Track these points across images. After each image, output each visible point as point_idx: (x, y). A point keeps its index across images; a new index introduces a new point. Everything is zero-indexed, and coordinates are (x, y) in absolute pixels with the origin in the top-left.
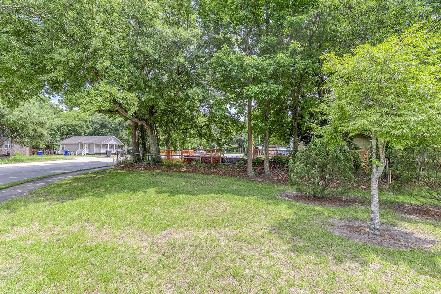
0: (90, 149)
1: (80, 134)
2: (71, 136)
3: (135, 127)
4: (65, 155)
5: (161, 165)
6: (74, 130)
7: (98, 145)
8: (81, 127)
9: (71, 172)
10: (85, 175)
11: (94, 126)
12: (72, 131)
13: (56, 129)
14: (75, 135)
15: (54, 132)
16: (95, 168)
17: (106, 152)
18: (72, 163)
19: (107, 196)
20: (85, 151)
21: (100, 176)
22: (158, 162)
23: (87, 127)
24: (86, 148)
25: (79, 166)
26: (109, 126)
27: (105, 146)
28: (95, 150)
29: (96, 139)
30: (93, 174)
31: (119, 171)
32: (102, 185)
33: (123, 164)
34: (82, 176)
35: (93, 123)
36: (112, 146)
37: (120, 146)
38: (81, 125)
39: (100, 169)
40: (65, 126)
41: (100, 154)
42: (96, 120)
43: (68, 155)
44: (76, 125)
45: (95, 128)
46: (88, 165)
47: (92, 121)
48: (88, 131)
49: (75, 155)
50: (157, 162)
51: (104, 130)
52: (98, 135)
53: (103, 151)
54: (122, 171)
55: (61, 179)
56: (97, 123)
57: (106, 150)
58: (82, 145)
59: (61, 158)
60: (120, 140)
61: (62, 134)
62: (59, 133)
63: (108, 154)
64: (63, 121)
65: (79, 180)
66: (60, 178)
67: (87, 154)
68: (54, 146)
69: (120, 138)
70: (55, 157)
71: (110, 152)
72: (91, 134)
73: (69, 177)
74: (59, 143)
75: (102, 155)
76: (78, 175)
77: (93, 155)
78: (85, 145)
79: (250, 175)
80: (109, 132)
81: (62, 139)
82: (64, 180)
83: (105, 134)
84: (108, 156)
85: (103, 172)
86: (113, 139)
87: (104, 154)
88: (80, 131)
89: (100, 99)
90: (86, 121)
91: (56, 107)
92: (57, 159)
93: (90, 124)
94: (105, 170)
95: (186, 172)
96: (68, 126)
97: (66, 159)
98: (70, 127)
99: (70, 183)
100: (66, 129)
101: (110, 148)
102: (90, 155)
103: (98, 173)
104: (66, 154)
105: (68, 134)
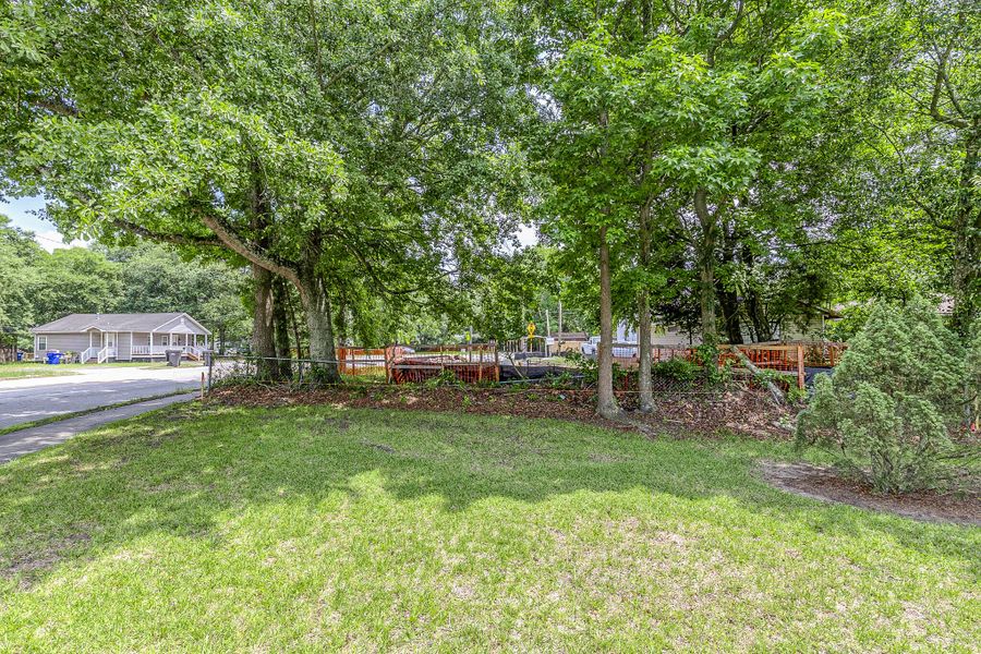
0: (121, 347)
1: (92, 309)
2: (66, 315)
3: (263, 284)
4: (49, 362)
5: (341, 389)
6: (75, 299)
7: (142, 337)
8: (94, 291)
9: (68, 417)
10: (116, 426)
11: (131, 289)
12: (70, 301)
13: (21, 295)
14: (78, 311)
15: (16, 304)
16: (143, 400)
17: (168, 353)
18: (70, 386)
19: (222, 521)
20: (107, 352)
21: (169, 430)
22: (331, 381)
23: (113, 290)
24: (110, 344)
25: (92, 394)
26: (171, 287)
27: (162, 338)
28: (134, 348)
29: (138, 320)
30: (144, 421)
31: (221, 410)
32: (186, 468)
33: (227, 387)
34: (108, 432)
35: (129, 280)
36: (180, 338)
37: (201, 338)
38: (94, 286)
39: (158, 403)
40: (48, 287)
41: (148, 360)
42: (137, 274)
43: (58, 363)
44: (81, 287)
45: (135, 295)
46: (121, 391)
47: (125, 276)
48: (115, 302)
49: (77, 362)
50: (329, 381)
51: (159, 299)
52: (144, 309)
53: (155, 350)
54: (231, 410)
55: (34, 445)
56: (140, 281)
57: (165, 348)
58: (98, 337)
59: (36, 372)
60: (203, 323)
61: (41, 308)
62: (31, 306)
63: (171, 360)
64: (44, 275)
65: (99, 446)
66: (30, 440)
67: (113, 360)
68: (16, 340)
69: (203, 320)
70: (18, 368)
71: (178, 353)
72: (122, 309)
73: (62, 435)
74: (30, 332)
75: (153, 363)
76: (94, 427)
77: (128, 361)
78: (107, 336)
79: (608, 413)
80: (173, 304)
81: (43, 322)
82: (45, 448)
83: (160, 309)
84: (170, 365)
85: (172, 414)
86: (182, 320)
87: (157, 359)
88: (93, 299)
89: (203, 146)
90: (111, 276)
91: (23, 238)
92: (24, 374)
93: (120, 283)
94: (176, 407)
95: (418, 406)
96: (57, 288)
97: (51, 374)
98: (65, 291)
99: (68, 462)
100: (53, 295)
101: (175, 344)
102: (119, 361)
103: (156, 418)
104: (52, 359)
105: (59, 309)
